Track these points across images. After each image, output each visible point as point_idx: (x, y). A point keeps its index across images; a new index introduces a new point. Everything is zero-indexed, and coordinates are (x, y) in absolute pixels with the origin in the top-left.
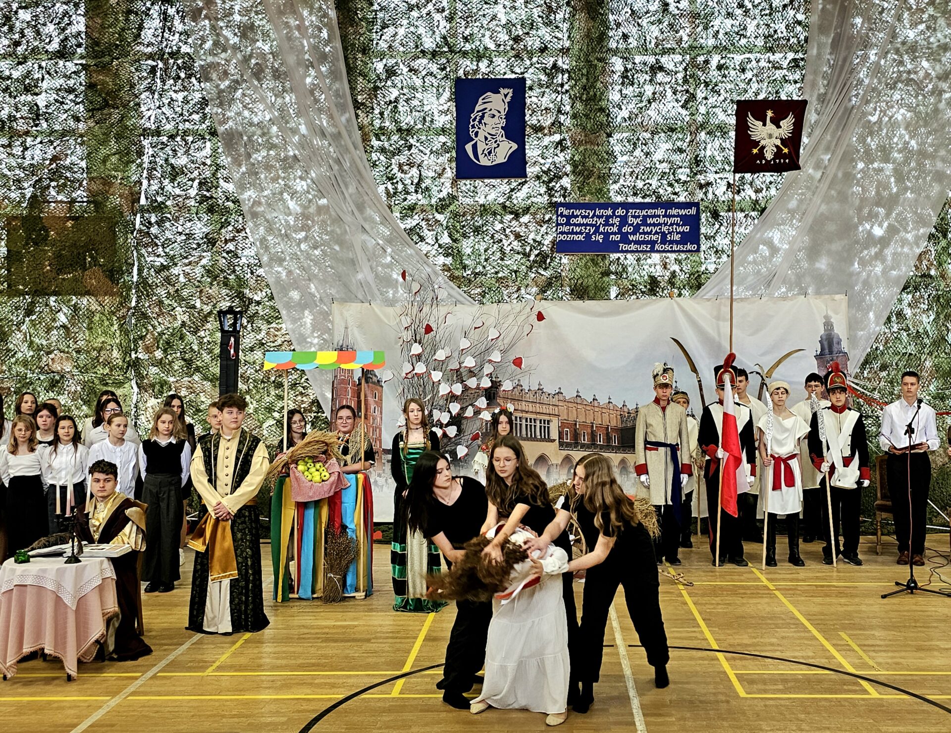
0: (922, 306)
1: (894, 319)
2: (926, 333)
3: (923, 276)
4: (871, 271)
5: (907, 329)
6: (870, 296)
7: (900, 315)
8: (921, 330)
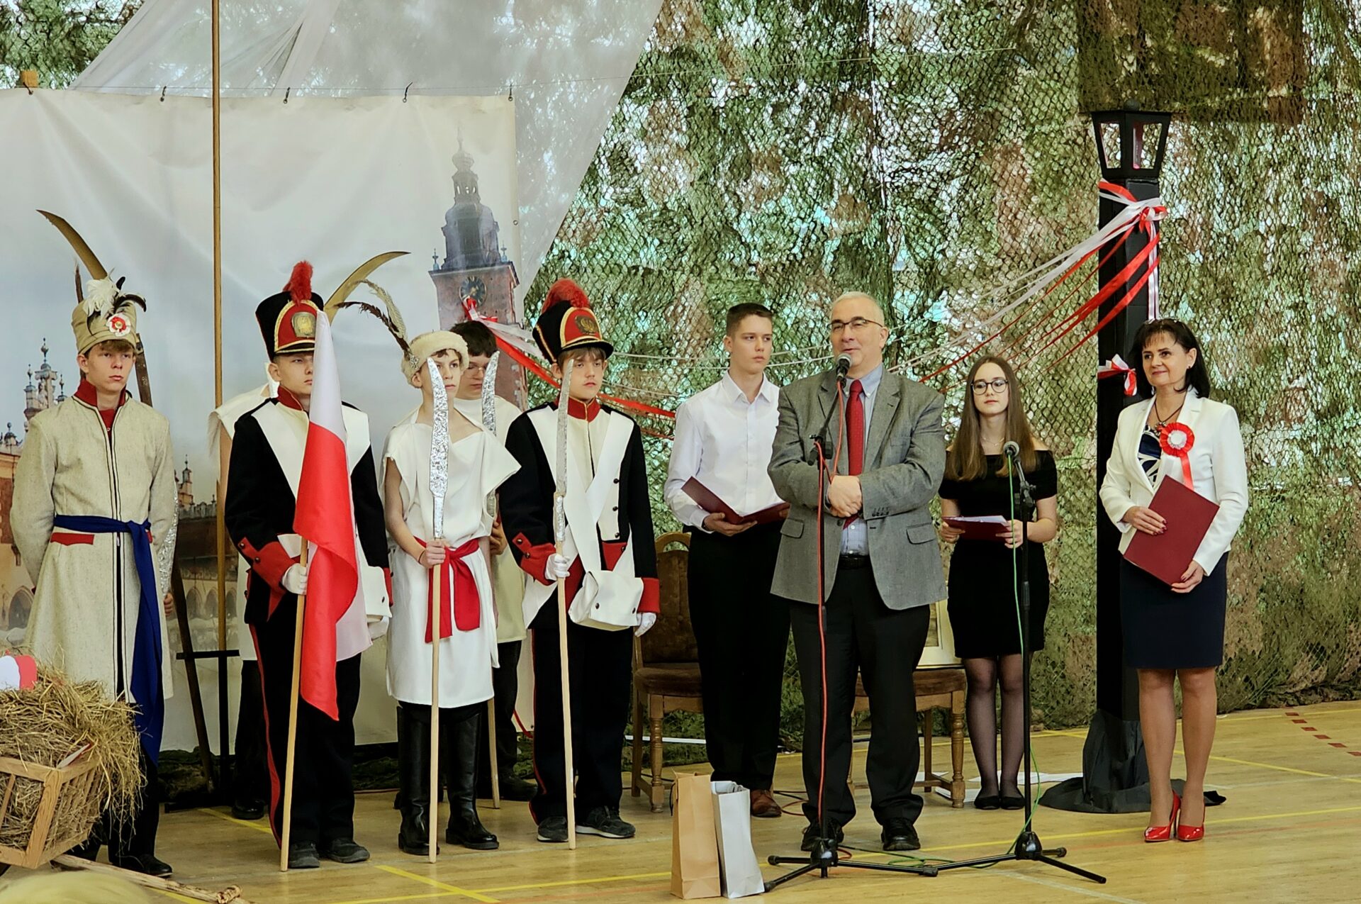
0: (675, 137)
1: (605, 171)
2: (686, 212)
3: (677, 54)
4: (547, 36)
5: (637, 201)
6: (544, 106)
7: (619, 160)
8: (673, 205)
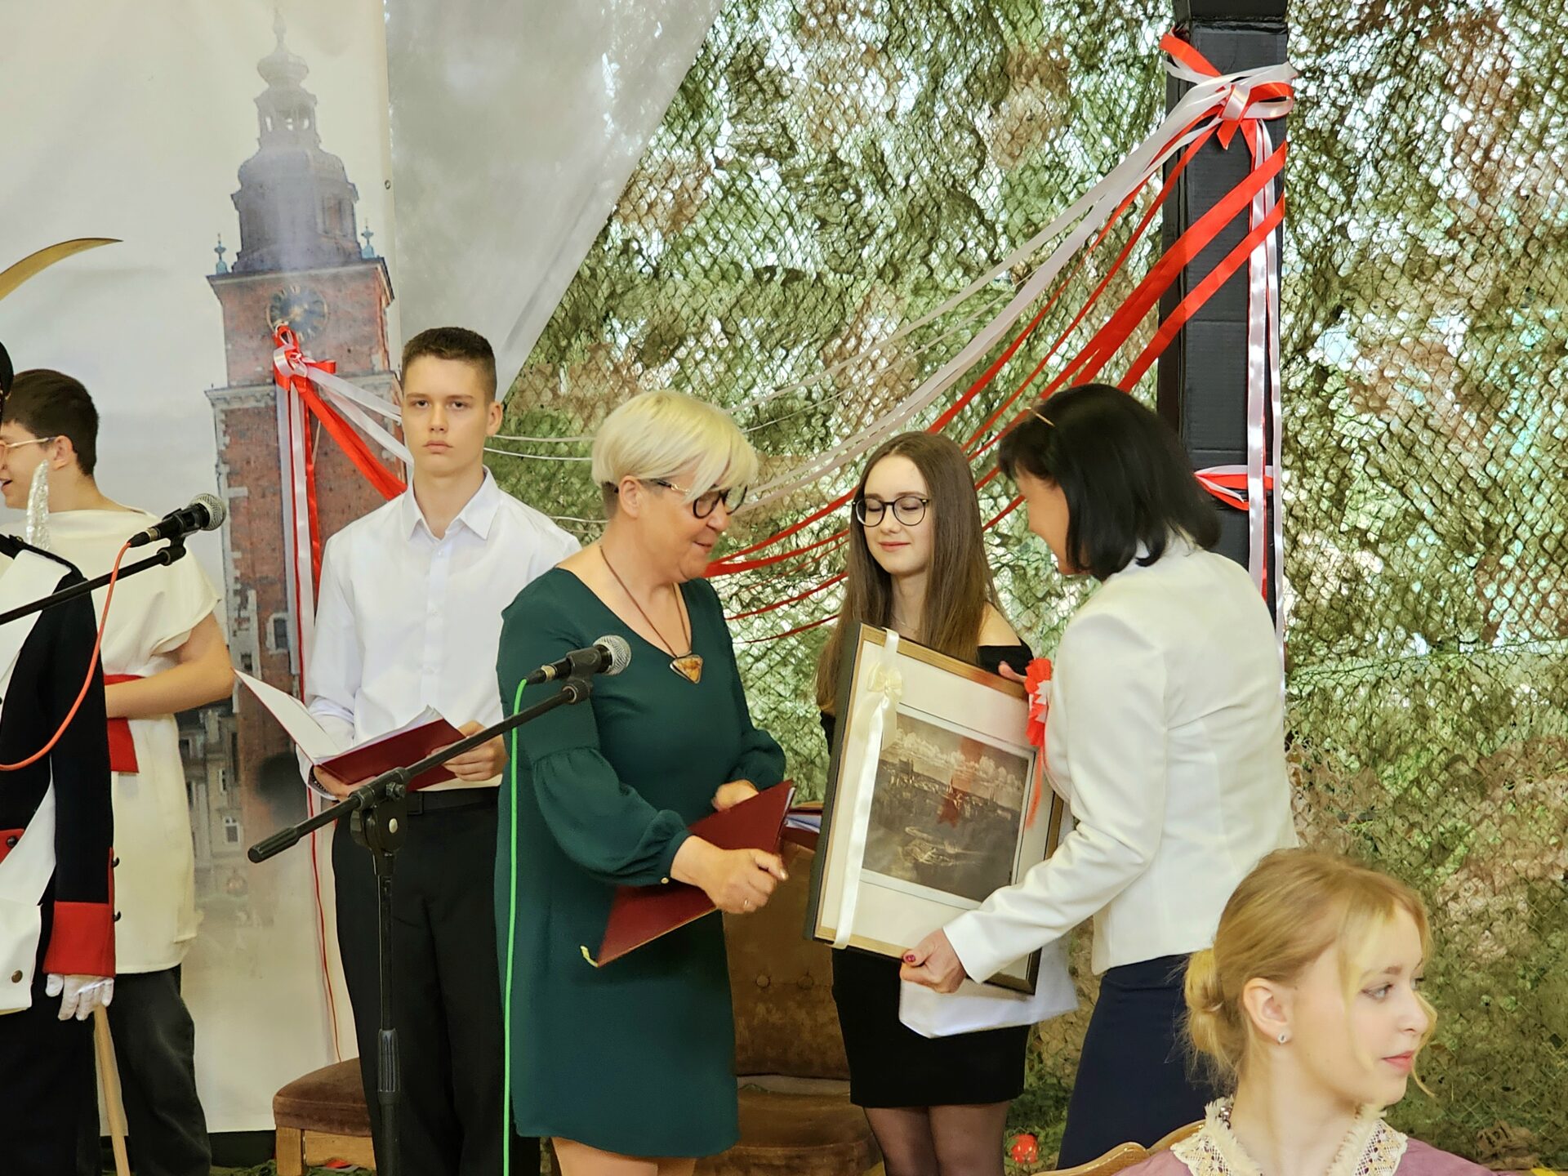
1: (720, 93)
2: (876, 164)
5: (779, 147)
8: (851, 154)
